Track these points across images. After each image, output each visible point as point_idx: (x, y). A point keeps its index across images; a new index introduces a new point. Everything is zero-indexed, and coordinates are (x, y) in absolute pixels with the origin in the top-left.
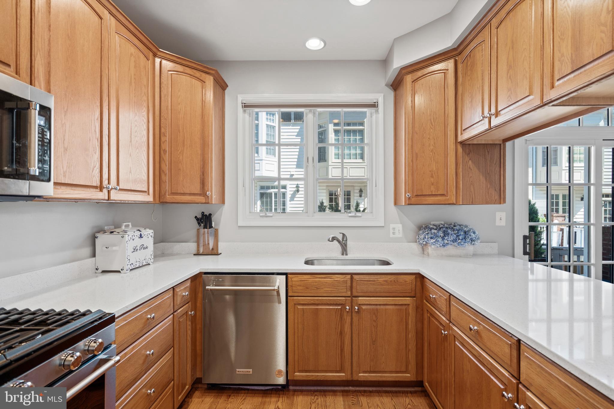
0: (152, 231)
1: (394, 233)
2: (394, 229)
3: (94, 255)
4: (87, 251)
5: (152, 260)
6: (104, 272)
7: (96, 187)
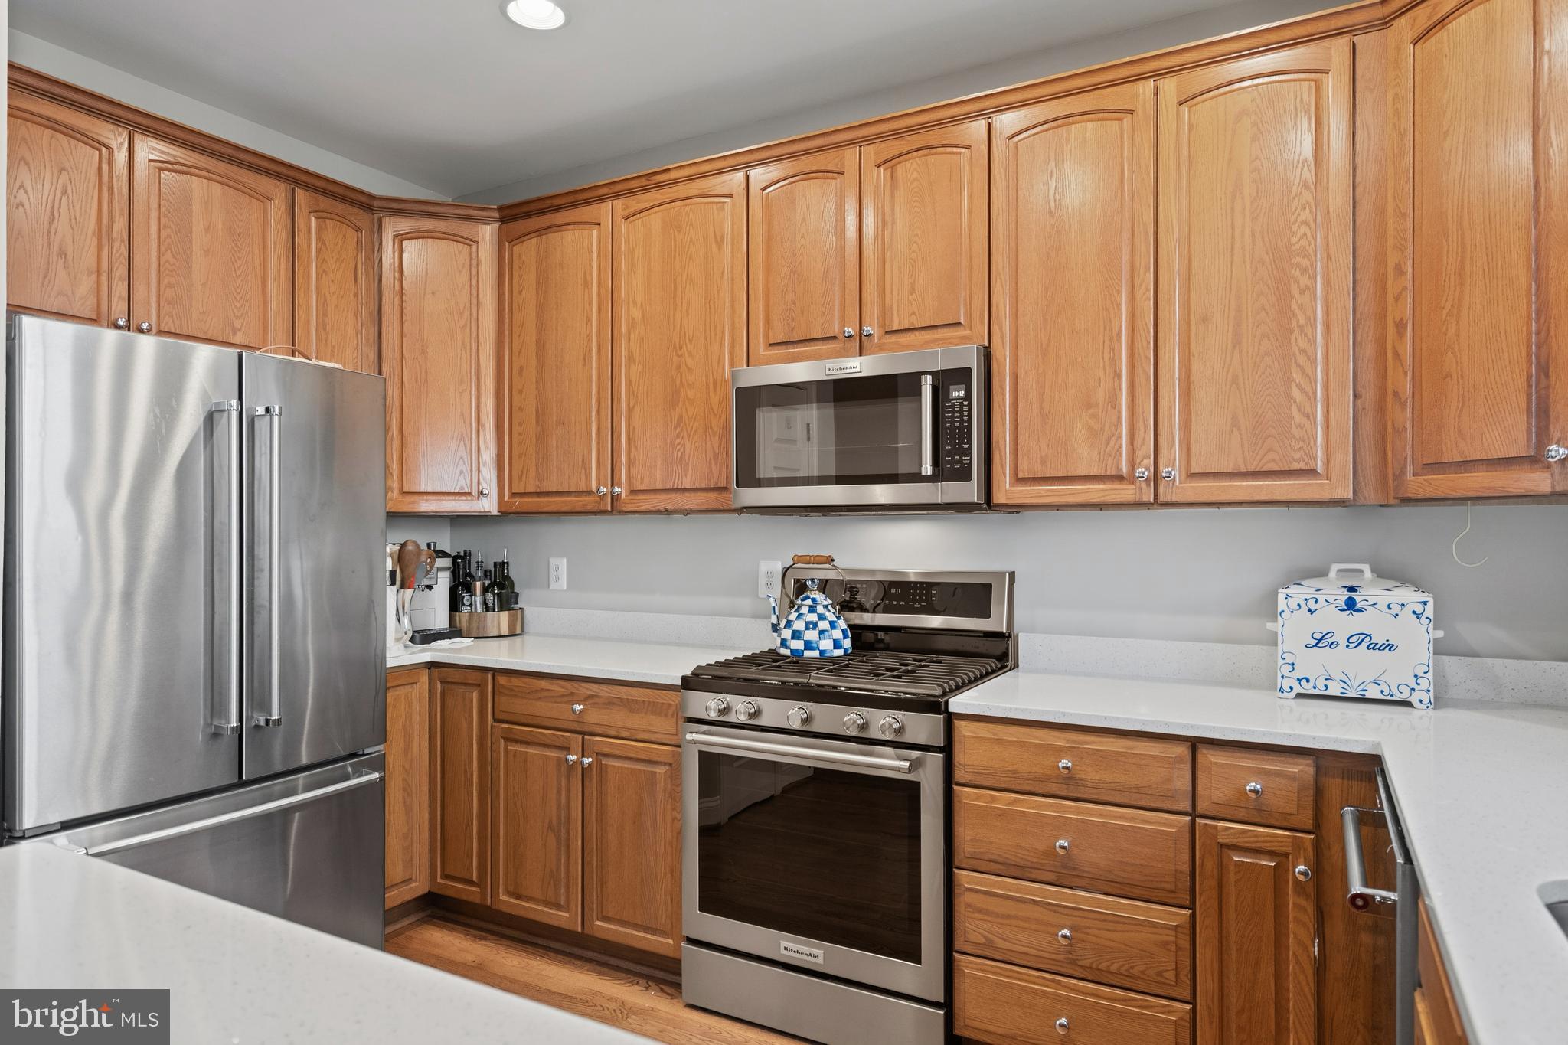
7: (1119, 478)
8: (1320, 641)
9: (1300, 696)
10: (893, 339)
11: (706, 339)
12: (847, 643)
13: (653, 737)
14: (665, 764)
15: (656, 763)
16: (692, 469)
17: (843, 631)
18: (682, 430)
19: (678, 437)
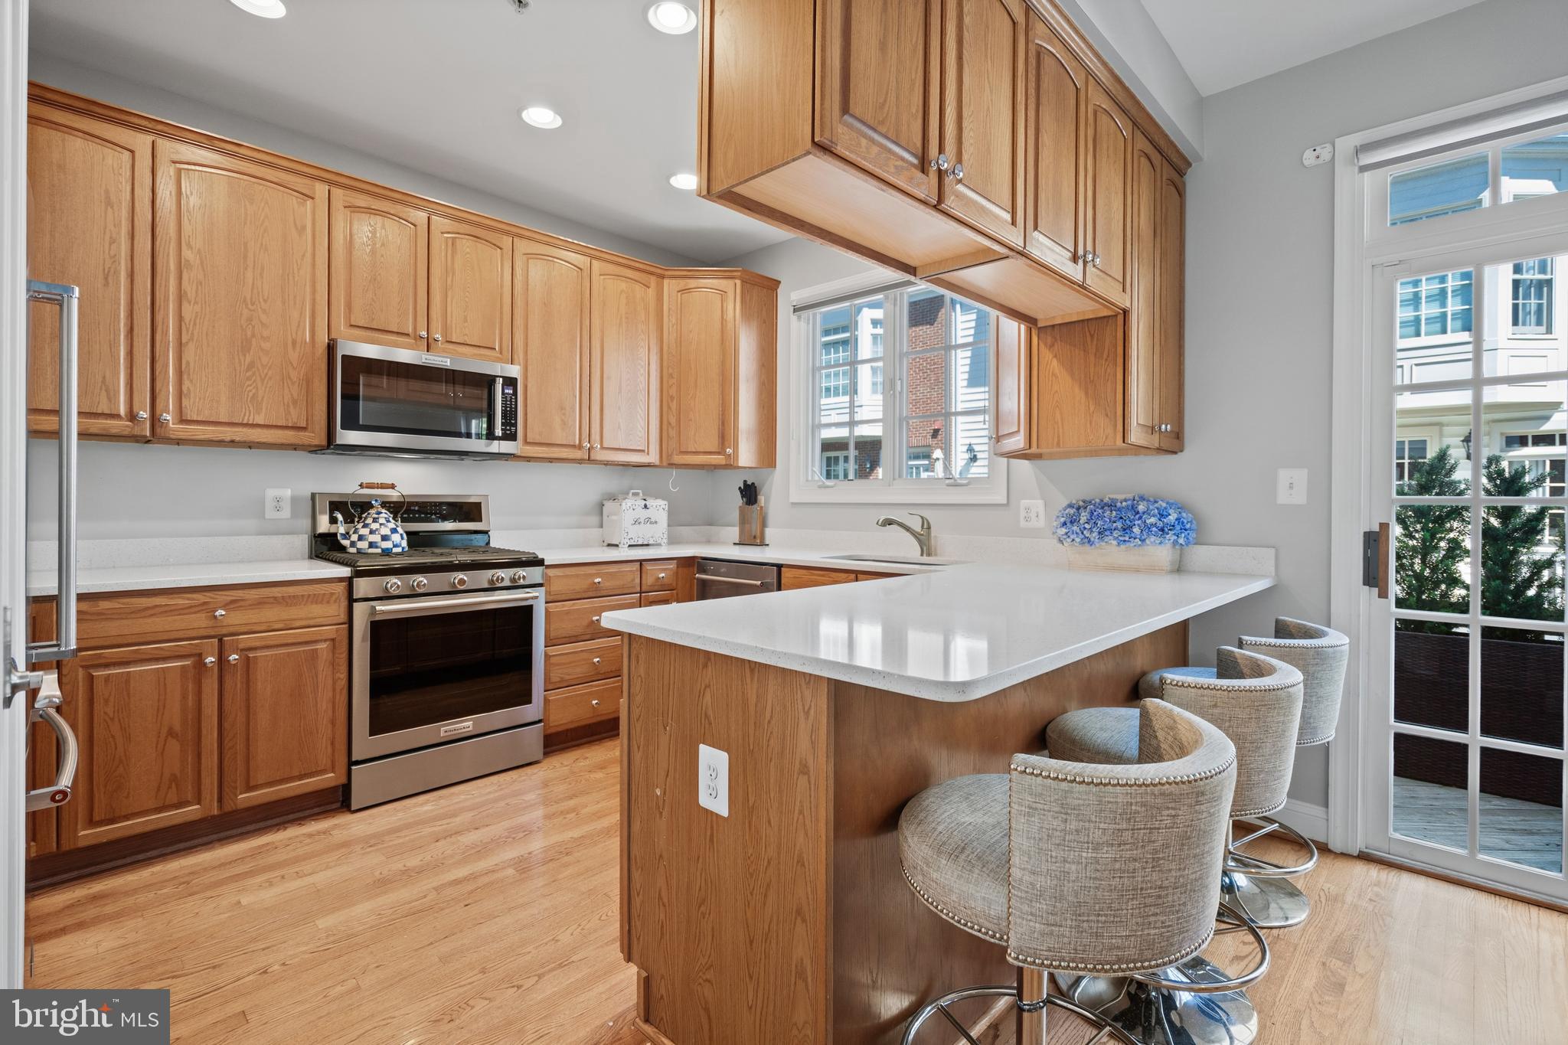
0: (666, 502)
1: (1027, 519)
2: (1028, 509)
3: (601, 526)
4: (595, 519)
5: (665, 541)
6: (609, 545)
7: (574, 446)
8: (637, 522)
9: (630, 546)
10: (451, 346)
11: (284, 303)
12: (404, 543)
13: (312, 622)
14: (325, 640)
15: (316, 642)
16: (267, 409)
17: (401, 535)
18: (254, 374)
19: (248, 379)
